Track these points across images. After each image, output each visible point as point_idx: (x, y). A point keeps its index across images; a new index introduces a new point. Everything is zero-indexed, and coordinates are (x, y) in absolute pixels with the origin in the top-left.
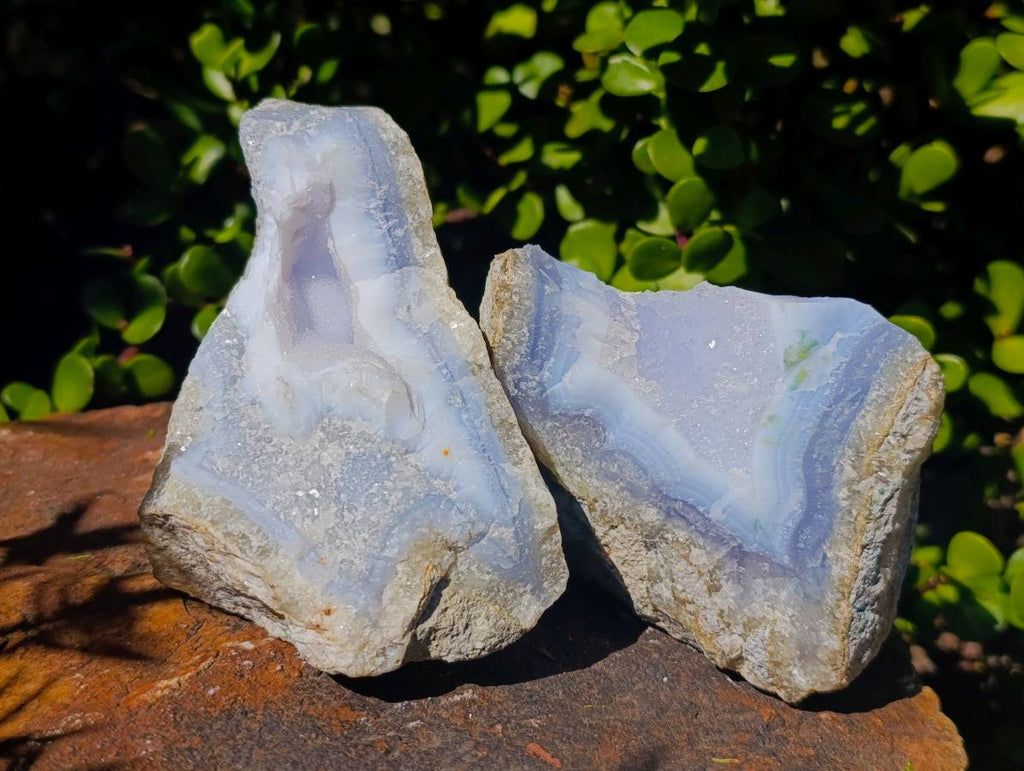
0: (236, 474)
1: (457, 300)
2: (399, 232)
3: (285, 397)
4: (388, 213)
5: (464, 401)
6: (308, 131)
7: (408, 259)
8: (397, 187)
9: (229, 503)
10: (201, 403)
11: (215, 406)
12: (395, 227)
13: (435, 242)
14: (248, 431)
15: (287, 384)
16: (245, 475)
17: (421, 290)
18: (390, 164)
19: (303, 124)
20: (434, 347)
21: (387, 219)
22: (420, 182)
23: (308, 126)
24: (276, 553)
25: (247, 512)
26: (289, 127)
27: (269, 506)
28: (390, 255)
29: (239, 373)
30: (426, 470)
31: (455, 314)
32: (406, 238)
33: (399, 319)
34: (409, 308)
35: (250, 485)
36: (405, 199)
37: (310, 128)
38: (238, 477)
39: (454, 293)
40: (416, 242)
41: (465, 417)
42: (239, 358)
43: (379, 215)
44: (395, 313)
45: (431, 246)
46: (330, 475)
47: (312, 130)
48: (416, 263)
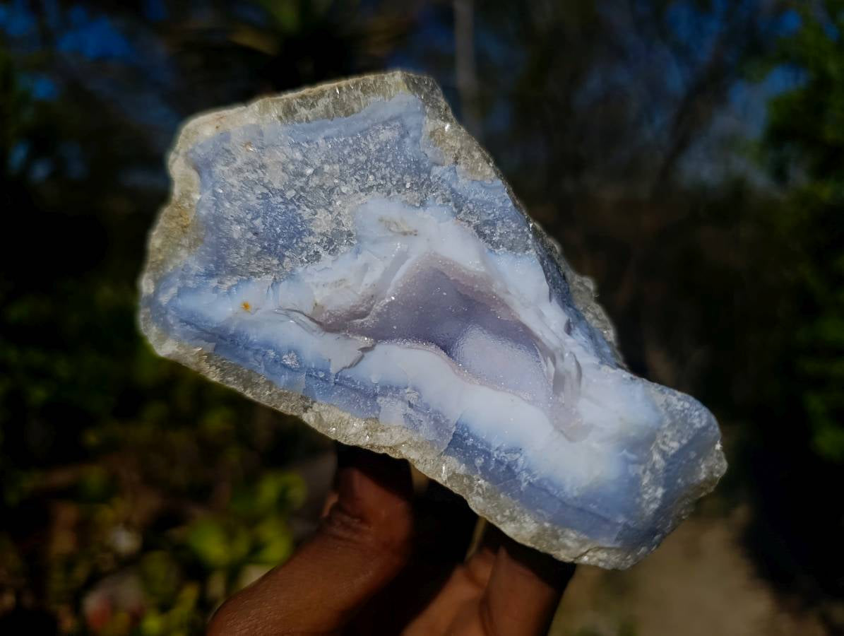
0: (369, 137)
1: (383, 451)
2: (479, 462)
3: (396, 223)
4: (503, 468)
5: (285, 366)
6: (642, 467)
7: (455, 448)
8: (513, 497)
9: (347, 114)
10: (461, 168)
11: (447, 174)
12: (486, 462)
13: (448, 485)
14: (398, 176)
15: (405, 234)
16: (363, 145)
17: (418, 431)
18: (539, 511)
19: (653, 470)
20: (355, 390)
21: (499, 462)
22: (501, 523)
23: (648, 472)
24: (280, 118)
25: (329, 122)
26: (663, 454)
27: (321, 141)
28: (470, 435)
29: (462, 215)
30: (249, 280)
31: (371, 436)
32: (469, 462)
33: (406, 388)
34: (411, 405)
35: (351, 142)
36: (499, 493)
37: (644, 472)
38: (365, 139)
39: (393, 456)
40: (462, 469)
41: (272, 354)
42: (477, 227)
43: (508, 458)
44: (415, 389)
45: (449, 478)
46: (307, 206)
47: (640, 472)
48: (447, 452)
